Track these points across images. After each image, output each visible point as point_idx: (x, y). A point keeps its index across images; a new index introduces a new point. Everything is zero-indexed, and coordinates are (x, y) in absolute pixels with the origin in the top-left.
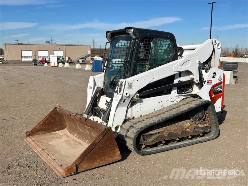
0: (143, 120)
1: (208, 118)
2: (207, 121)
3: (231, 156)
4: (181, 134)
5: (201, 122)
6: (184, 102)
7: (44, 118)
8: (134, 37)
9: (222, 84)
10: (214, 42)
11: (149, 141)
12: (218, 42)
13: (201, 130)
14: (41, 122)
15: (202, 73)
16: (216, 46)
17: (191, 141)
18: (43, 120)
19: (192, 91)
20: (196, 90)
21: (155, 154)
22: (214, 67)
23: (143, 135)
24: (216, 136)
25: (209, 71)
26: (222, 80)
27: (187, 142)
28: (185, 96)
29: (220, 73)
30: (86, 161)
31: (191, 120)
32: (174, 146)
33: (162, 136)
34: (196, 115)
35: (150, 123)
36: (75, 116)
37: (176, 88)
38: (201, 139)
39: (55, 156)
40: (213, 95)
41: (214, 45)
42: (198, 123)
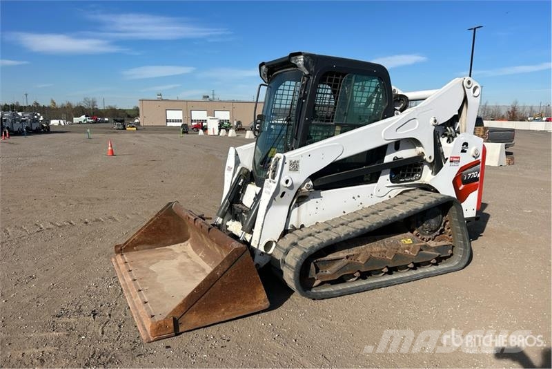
0: (319, 233)
1: (450, 230)
2: (447, 235)
3: (490, 307)
4: (394, 260)
5: (436, 236)
6: (403, 198)
7: (149, 222)
8: (307, 73)
9: (480, 165)
10: (465, 84)
11: (328, 272)
12: (474, 84)
13: (435, 253)
14: (142, 229)
15: (440, 143)
16: (470, 92)
17: (414, 272)
18: (146, 225)
19: (420, 178)
20: (427, 176)
21: (338, 298)
22: (465, 131)
23: (315, 261)
24: (463, 264)
25: (455, 139)
26: (480, 158)
27: (405, 276)
28: (406, 186)
29: (476, 143)
30: (197, 311)
31: (415, 232)
32: (377, 283)
33: (355, 263)
34: (424, 224)
35: (330, 237)
36: (195, 219)
37: (389, 170)
38: (433, 269)
39: (149, 295)
40: (460, 185)
41: (466, 89)
42: (429, 239)
